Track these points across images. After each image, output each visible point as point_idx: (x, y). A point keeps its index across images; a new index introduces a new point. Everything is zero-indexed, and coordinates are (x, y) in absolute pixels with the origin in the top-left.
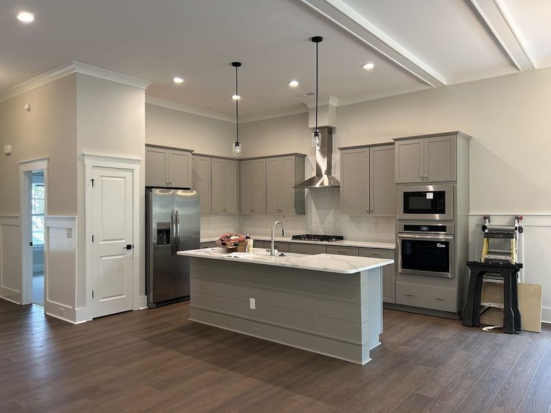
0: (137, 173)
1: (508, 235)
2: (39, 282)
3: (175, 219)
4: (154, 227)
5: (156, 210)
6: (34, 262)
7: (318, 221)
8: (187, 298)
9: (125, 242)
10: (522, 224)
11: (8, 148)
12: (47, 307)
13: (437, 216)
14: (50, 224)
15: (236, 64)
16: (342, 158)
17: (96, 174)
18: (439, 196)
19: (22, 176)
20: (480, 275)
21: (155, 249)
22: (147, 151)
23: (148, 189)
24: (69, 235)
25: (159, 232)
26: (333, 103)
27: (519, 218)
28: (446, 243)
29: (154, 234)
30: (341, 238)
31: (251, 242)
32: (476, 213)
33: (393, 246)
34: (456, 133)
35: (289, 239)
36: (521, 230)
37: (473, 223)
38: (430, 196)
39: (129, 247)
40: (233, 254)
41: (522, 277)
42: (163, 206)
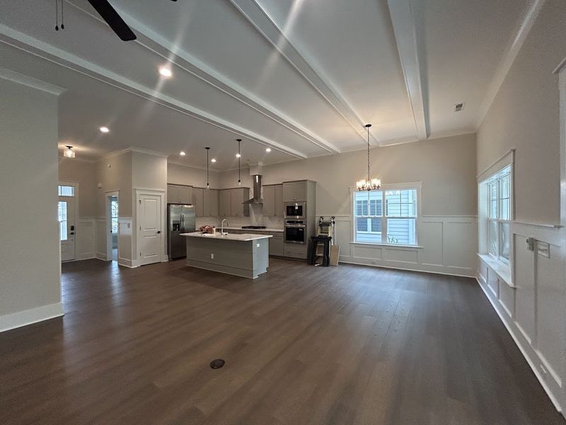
0: (163, 197)
1: (328, 224)
2: (115, 252)
3: (182, 219)
4: (172, 223)
5: (172, 215)
6: (113, 242)
7: (255, 220)
8: (186, 257)
9: (157, 230)
10: (335, 220)
11: (100, 185)
12: (119, 261)
13: (298, 217)
14: (120, 222)
15: (208, 148)
16: (264, 190)
17: (142, 198)
18: (300, 207)
19: (107, 199)
20: (316, 242)
21: (172, 233)
22: (168, 187)
23: (169, 205)
24: (129, 227)
25: (174, 225)
26: (260, 164)
27: (333, 218)
28: (302, 228)
29: (172, 227)
30: (264, 228)
31: (214, 229)
32: (318, 215)
33: (283, 231)
34: (306, 180)
35: (241, 229)
36: (334, 223)
37: (317, 220)
38: (297, 208)
39: (159, 232)
40: (206, 235)
41: (332, 243)
42: (175, 213)
